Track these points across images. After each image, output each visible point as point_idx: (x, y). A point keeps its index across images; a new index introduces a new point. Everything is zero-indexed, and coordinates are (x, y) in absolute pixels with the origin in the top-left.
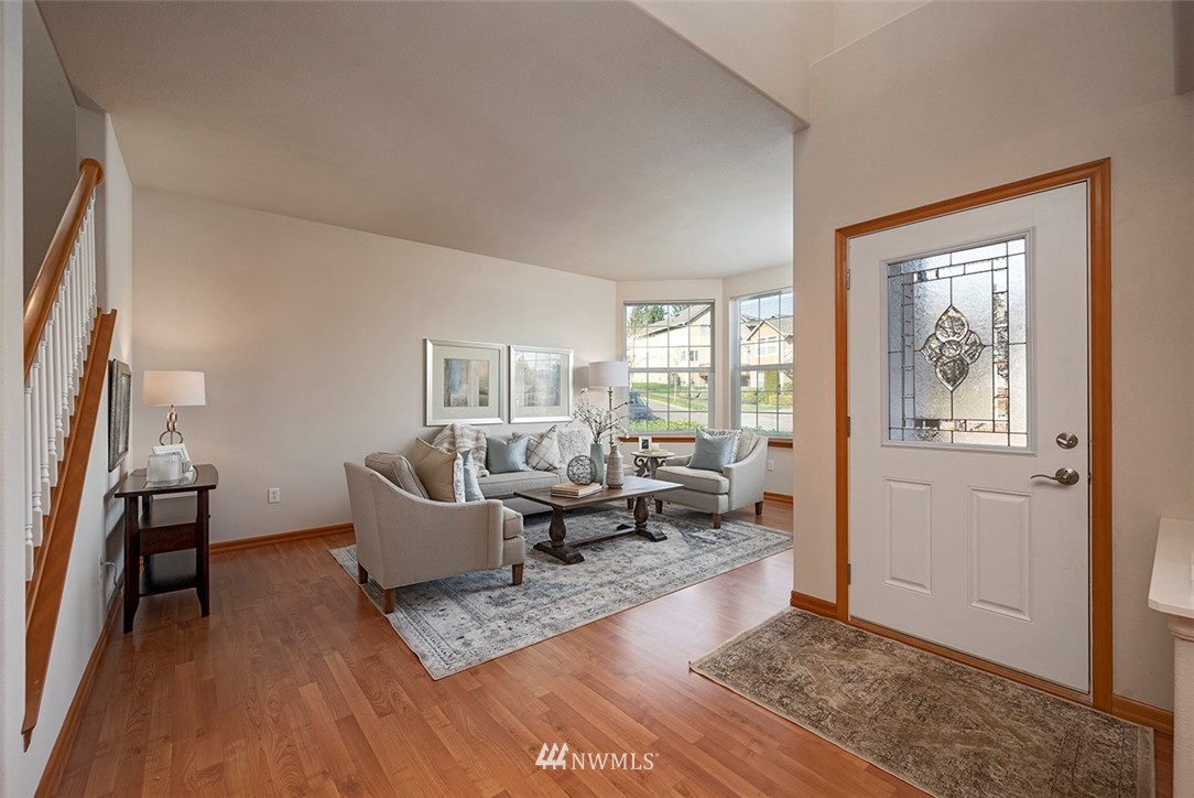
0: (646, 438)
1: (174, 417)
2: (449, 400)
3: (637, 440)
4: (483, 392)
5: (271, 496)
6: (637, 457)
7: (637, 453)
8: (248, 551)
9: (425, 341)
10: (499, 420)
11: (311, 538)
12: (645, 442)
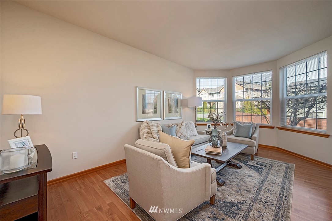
0: (209, 125)
1: (23, 121)
2: (144, 111)
3: (206, 125)
4: (155, 108)
5: (74, 156)
6: (207, 131)
7: (207, 130)
8: (63, 183)
9: (136, 87)
10: (160, 119)
11: (91, 173)
12: (209, 126)
